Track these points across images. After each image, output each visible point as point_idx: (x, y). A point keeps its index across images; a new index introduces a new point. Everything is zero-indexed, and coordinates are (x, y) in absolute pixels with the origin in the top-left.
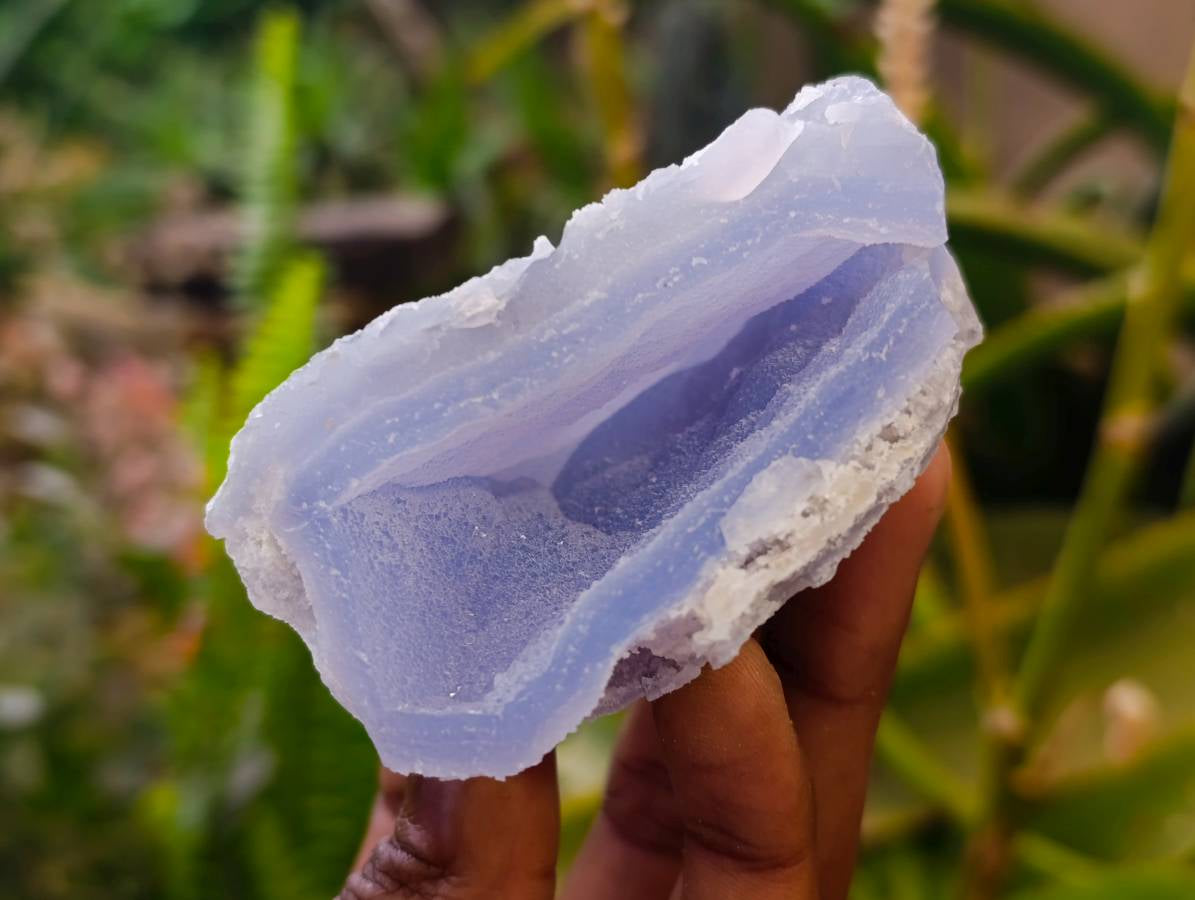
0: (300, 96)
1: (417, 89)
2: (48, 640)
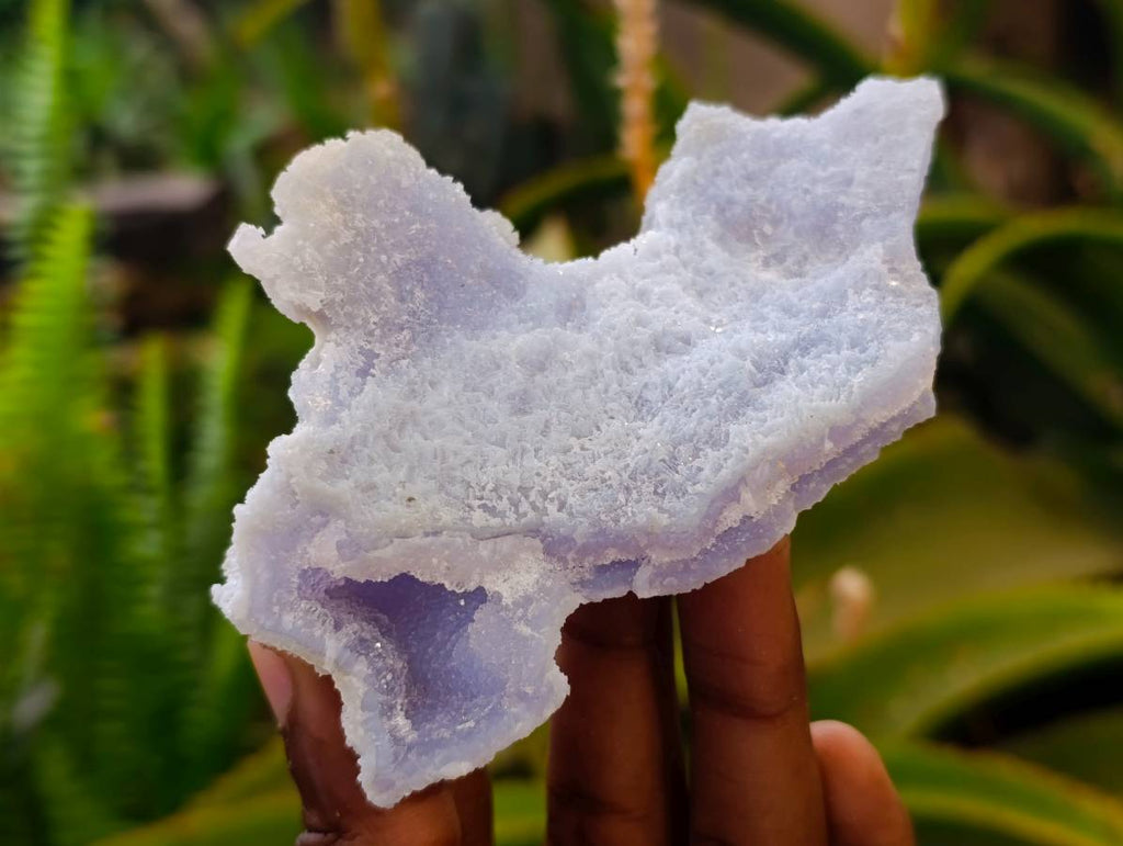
0: (71, 79)
1: (188, 74)
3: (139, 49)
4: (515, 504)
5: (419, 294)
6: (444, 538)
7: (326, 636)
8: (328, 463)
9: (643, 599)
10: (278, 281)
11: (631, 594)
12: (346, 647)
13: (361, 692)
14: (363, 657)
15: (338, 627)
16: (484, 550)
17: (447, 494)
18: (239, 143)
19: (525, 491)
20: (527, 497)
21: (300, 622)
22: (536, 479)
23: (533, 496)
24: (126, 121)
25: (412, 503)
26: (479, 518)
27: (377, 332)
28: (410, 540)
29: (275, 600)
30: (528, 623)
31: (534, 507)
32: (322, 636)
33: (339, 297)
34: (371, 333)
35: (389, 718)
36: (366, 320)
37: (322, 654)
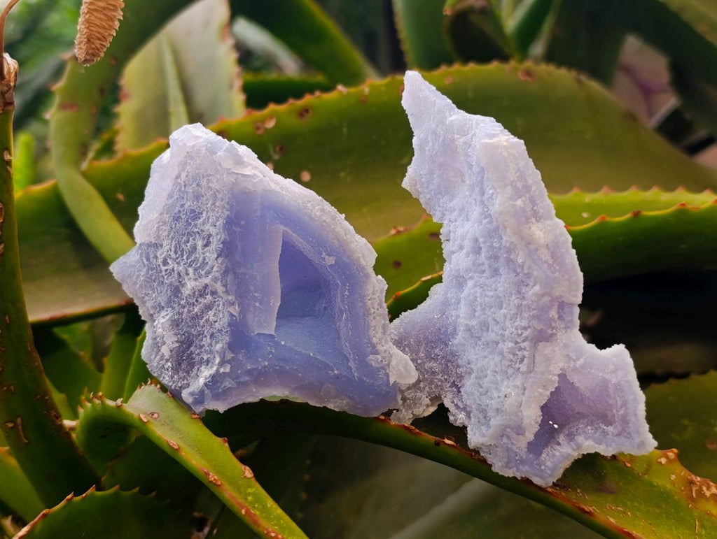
4: (520, 349)
5: (437, 351)
6: (528, 386)
7: (561, 450)
8: (483, 425)
9: (582, 301)
10: (414, 413)
11: (579, 306)
12: (569, 443)
13: (592, 443)
14: (575, 437)
15: (559, 444)
16: (540, 368)
17: (511, 376)
19: (516, 343)
20: (519, 343)
21: (551, 460)
22: (513, 336)
23: (519, 341)
25: (508, 396)
26: (523, 368)
27: (446, 377)
28: (523, 403)
29: (538, 467)
30: (578, 359)
31: (524, 341)
32: (560, 452)
33: (427, 389)
34: (446, 380)
35: (608, 434)
36: (440, 380)
37: (569, 455)
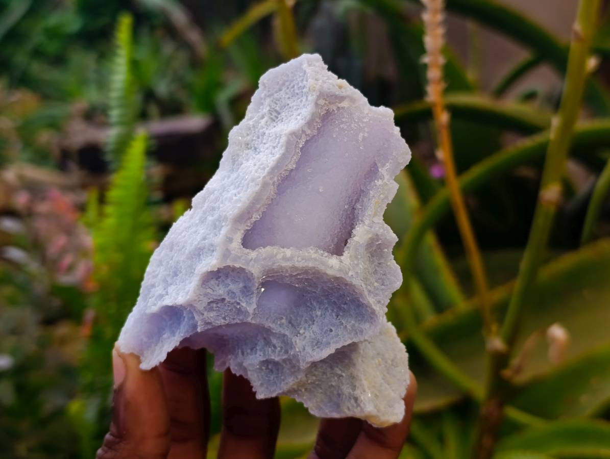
0: (135, 65)
1: (195, 63)
2: (16, 331)
3: (168, 48)
18: (222, 98)
24: (163, 88)
